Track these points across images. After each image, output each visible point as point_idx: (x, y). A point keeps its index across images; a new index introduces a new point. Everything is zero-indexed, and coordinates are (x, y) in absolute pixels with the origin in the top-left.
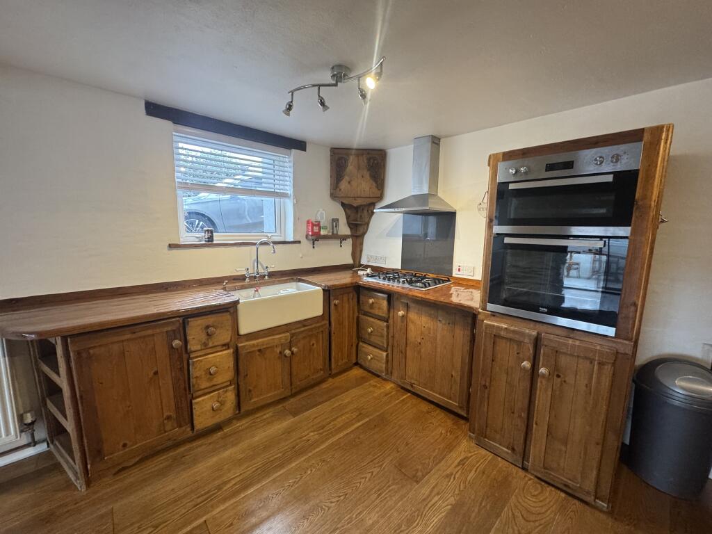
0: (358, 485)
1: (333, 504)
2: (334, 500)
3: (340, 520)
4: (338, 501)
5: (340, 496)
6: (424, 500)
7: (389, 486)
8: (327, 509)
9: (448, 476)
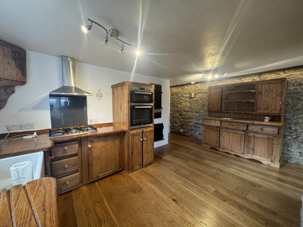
0: (140, 205)
1: (148, 214)
2: (146, 214)
3: (153, 212)
4: (146, 213)
5: (144, 212)
6: (148, 188)
7: (143, 196)
8: (149, 217)
9: (141, 182)
